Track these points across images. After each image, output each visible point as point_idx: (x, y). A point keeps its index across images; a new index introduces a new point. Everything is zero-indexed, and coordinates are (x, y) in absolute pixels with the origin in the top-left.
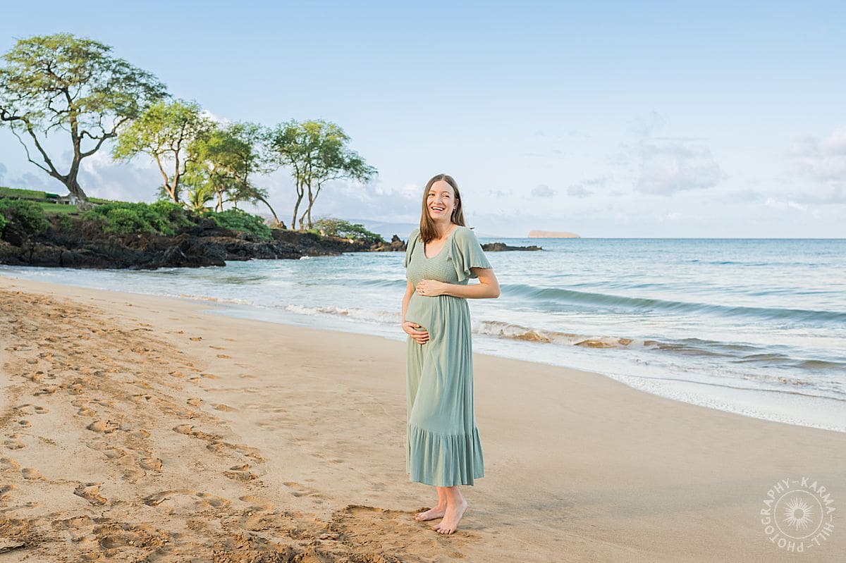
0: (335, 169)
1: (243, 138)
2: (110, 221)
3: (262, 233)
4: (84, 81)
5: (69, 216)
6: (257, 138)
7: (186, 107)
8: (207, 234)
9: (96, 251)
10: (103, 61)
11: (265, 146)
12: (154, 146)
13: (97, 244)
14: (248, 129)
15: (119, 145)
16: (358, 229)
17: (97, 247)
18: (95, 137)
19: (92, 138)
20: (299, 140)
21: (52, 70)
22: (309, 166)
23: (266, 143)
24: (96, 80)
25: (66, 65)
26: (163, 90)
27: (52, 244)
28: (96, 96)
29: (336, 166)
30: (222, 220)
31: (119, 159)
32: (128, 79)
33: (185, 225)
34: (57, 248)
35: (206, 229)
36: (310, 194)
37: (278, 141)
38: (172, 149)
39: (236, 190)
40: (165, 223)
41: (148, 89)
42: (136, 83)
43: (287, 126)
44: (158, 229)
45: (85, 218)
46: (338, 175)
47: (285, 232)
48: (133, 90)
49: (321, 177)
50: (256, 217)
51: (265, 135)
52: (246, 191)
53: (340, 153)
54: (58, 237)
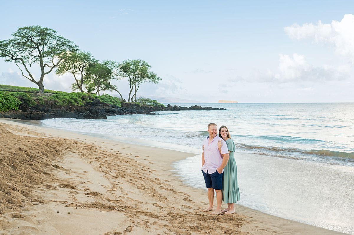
0: (145, 79)
1: (109, 66)
2: (59, 101)
3: (117, 104)
4: (46, 44)
5: (43, 99)
6: (114, 66)
7: (85, 54)
8: (97, 105)
9: (56, 114)
10: (53, 36)
11: (117, 69)
12: (72, 69)
13: (57, 110)
14: (110, 63)
15: (58, 69)
16: (154, 102)
17: (57, 112)
18: (50, 66)
19: (49, 67)
20: (131, 67)
21: (33, 40)
22: (135, 77)
23: (118, 68)
24: (50, 44)
25: (38, 38)
26: (77, 48)
27: (39, 111)
28: (50, 50)
29: (146, 77)
30: (101, 99)
31: (58, 74)
32: (63, 43)
33: (88, 102)
34: (41, 113)
35: (96, 103)
36: (136, 88)
37: (123, 68)
38: (80, 71)
39: (104, 86)
40: (80, 101)
41: (71, 47)
42: (66, 45)
43: (126, 62)
44: (78, 104)
45: (49, 100)
46: (146, 81)
47: (126, 103)
48: (65, 48)
49: (140, 81)
50: (115, 98)
51: (118, 65)
52: (108, 86)
53: (147, 72)
54: (41, 108)
